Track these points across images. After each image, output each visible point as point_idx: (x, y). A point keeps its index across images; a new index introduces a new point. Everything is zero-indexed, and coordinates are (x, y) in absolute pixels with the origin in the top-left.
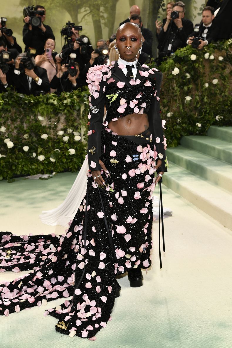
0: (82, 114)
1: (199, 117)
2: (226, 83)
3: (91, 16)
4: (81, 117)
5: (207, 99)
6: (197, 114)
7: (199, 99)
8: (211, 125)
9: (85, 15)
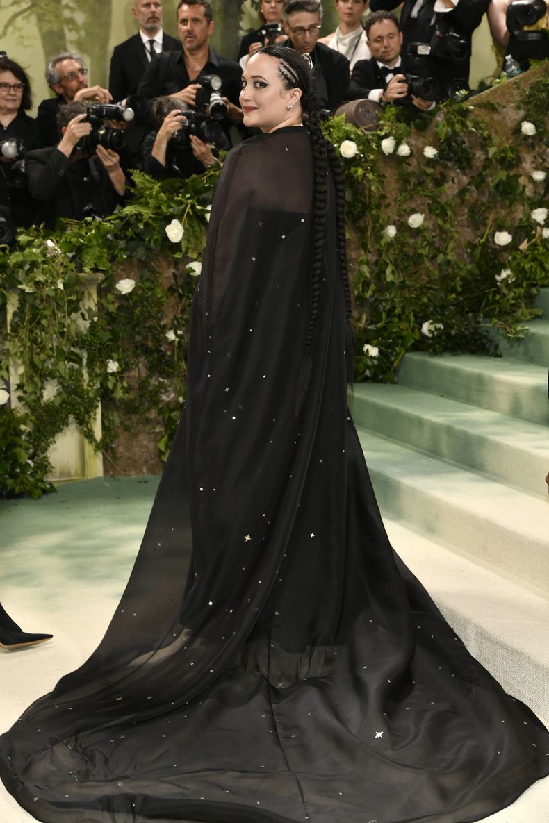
0: (12, 321)
1: (372, 327)
2: (447, 226)
3: (33, 19)
4: (9, 332)
5: (393, 272)
6: (364, 317)
7: (371, 273)
8: (407, 351)
9: (16, 15)
